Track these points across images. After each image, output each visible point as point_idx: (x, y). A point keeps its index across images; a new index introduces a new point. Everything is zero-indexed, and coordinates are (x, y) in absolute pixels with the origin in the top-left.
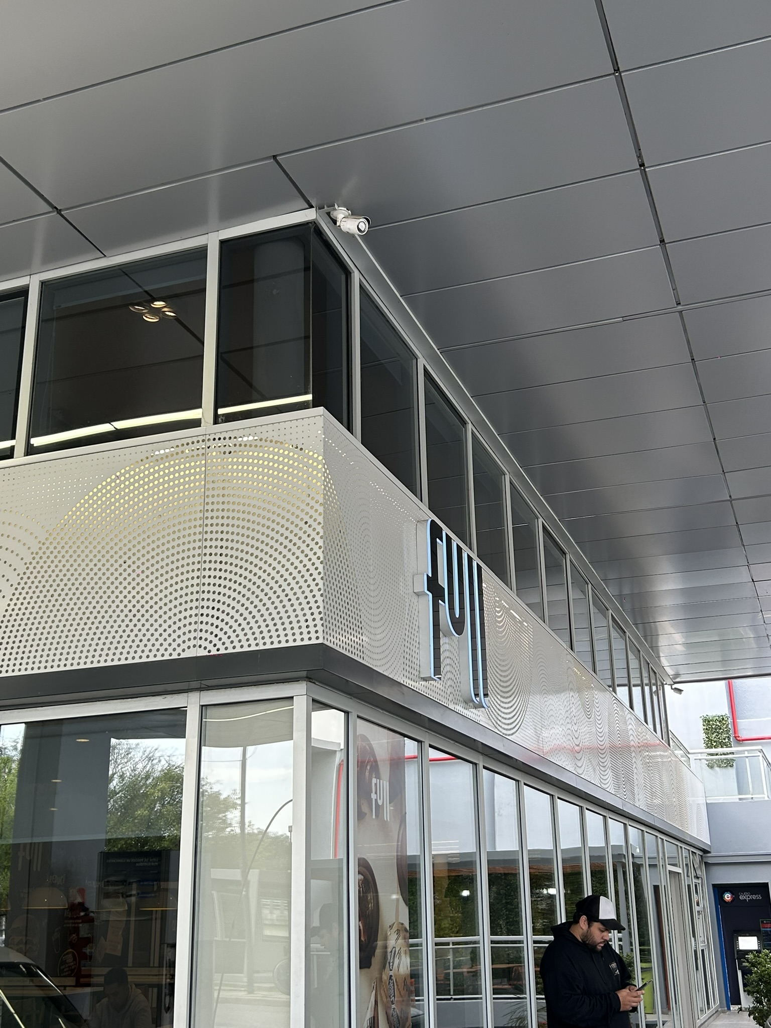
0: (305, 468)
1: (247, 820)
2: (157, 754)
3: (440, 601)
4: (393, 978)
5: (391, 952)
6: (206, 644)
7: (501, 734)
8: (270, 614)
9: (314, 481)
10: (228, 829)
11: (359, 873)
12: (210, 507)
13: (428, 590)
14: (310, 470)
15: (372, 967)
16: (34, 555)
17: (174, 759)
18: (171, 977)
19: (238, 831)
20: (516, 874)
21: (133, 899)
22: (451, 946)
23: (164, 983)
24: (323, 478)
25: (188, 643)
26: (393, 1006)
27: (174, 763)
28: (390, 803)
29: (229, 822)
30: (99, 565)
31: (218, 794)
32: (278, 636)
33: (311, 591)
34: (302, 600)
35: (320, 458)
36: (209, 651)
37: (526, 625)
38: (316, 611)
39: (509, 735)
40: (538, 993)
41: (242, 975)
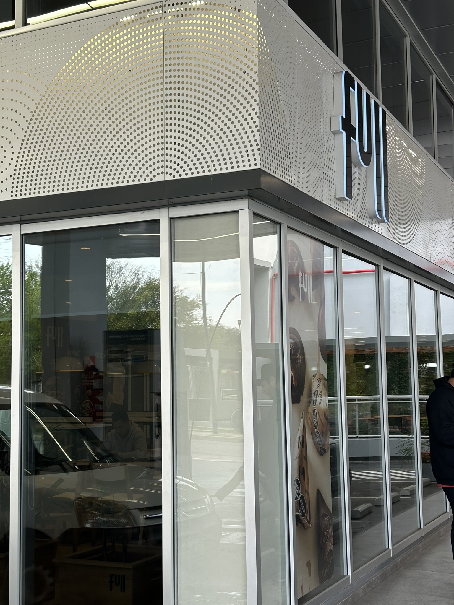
0: (243, 26)
1: (208, 316)
2: (141, 271)
3: (352, 138)
4: (316, 411)
5: (315, 393)
6: (171, 171)
7: (398, 243)
8: (219, 147)
9: (250, 37)
10: (195, 322)
11: (291, 338)
12: (168, 62)
13: (342, 129)
14: (247, 27)
15: (301, 403)
16: (37, 105)
17: (154, 274)
18: (158, 418)
19: (202, 323)
20: (407, 353)
21: (129, 363)
22: (357, 402)
23: (154, 422)
24: (257, 34)
25: (157, 171)
26: (317, 430)
27: (153, 278)
28: (312, 291)
29: (195, 317)
30: (87, 111)
31: (187, 297)
32: (226, 164)
33: (250, 128)
34: (243, 135)
35: (255, 17)
36: (174, 177)
37: (420, 160)
38: (254, 144)
39: (404, 244)
40: (422, 434)
41: (209, 422)
